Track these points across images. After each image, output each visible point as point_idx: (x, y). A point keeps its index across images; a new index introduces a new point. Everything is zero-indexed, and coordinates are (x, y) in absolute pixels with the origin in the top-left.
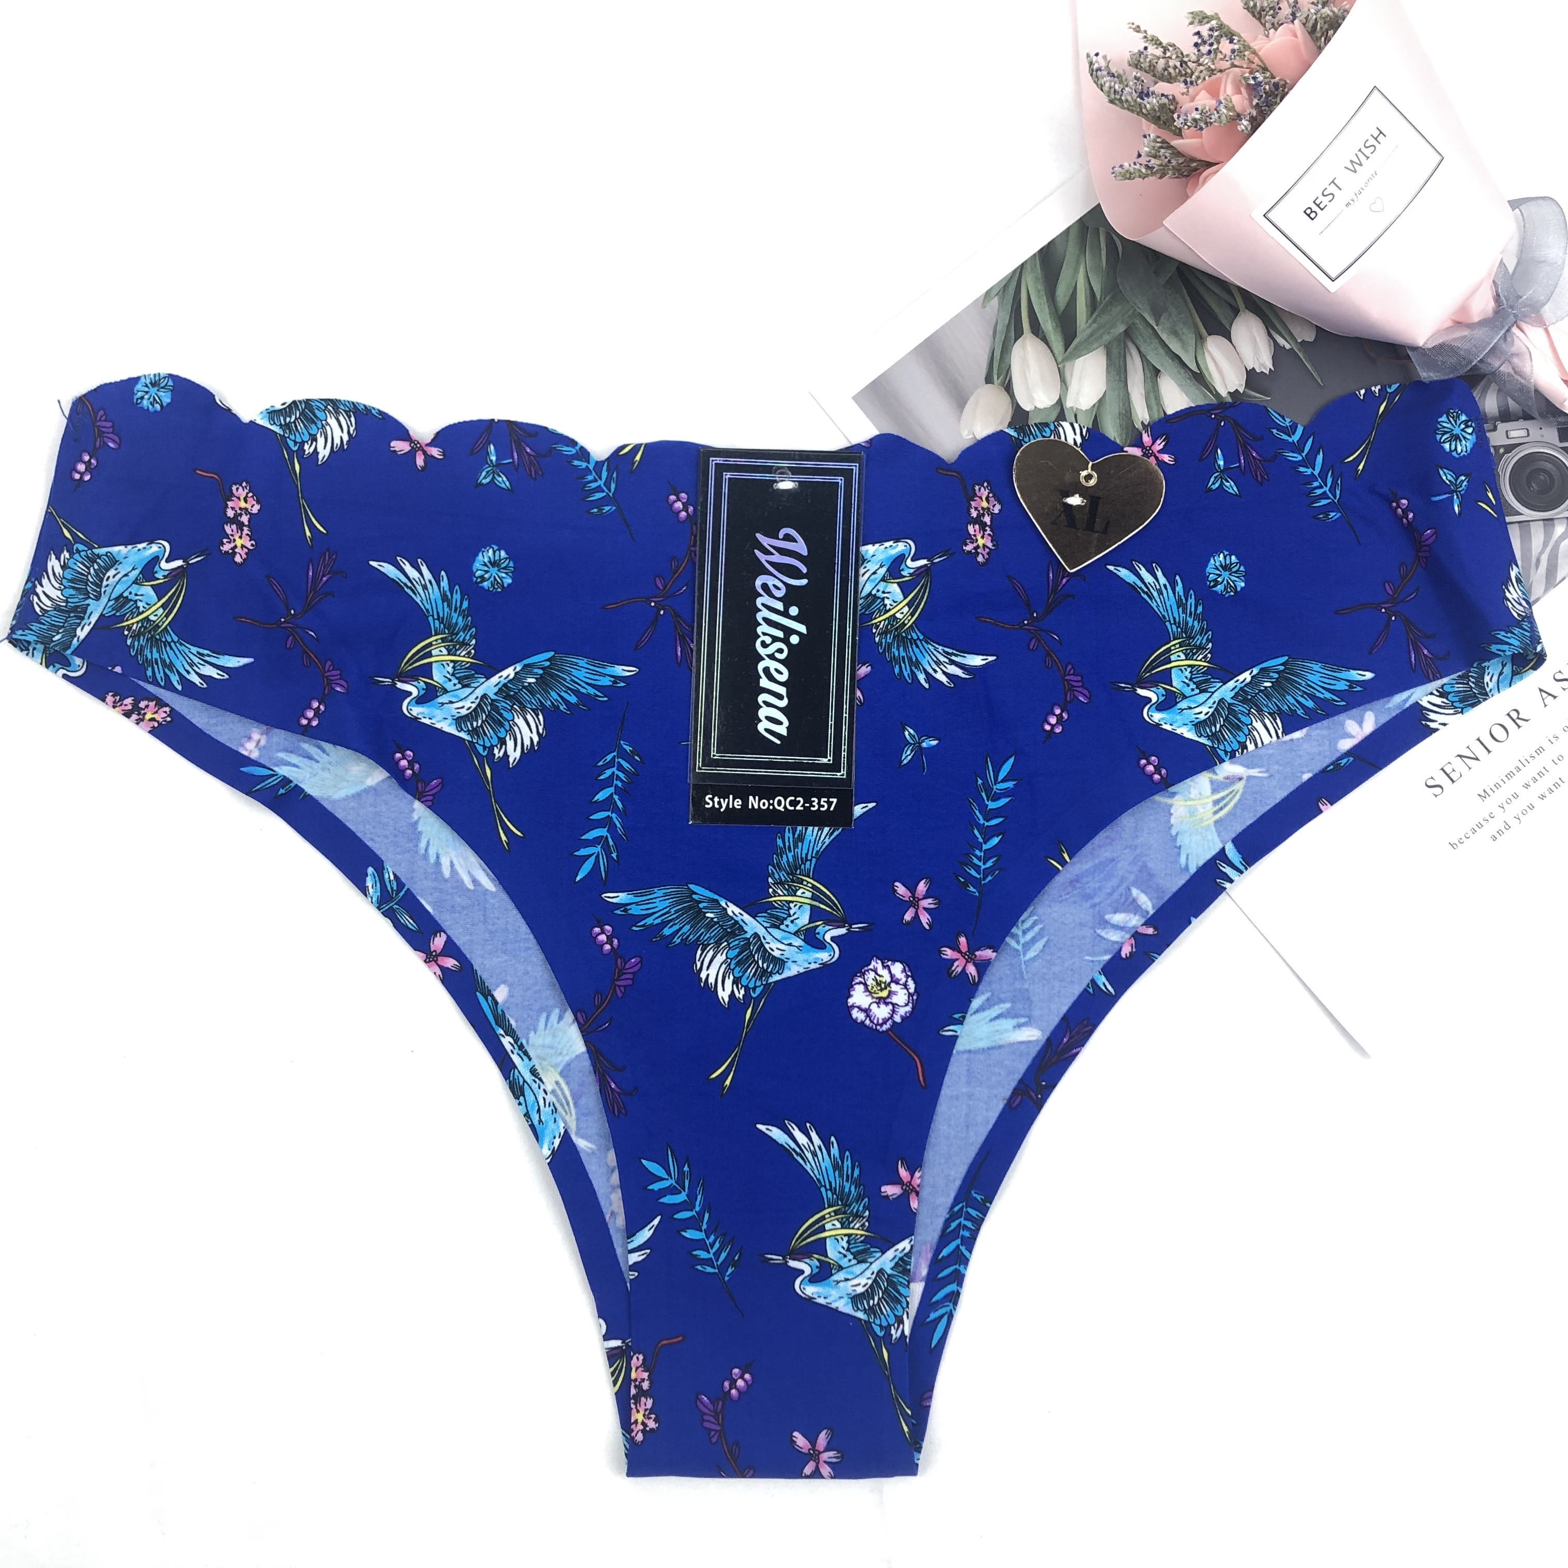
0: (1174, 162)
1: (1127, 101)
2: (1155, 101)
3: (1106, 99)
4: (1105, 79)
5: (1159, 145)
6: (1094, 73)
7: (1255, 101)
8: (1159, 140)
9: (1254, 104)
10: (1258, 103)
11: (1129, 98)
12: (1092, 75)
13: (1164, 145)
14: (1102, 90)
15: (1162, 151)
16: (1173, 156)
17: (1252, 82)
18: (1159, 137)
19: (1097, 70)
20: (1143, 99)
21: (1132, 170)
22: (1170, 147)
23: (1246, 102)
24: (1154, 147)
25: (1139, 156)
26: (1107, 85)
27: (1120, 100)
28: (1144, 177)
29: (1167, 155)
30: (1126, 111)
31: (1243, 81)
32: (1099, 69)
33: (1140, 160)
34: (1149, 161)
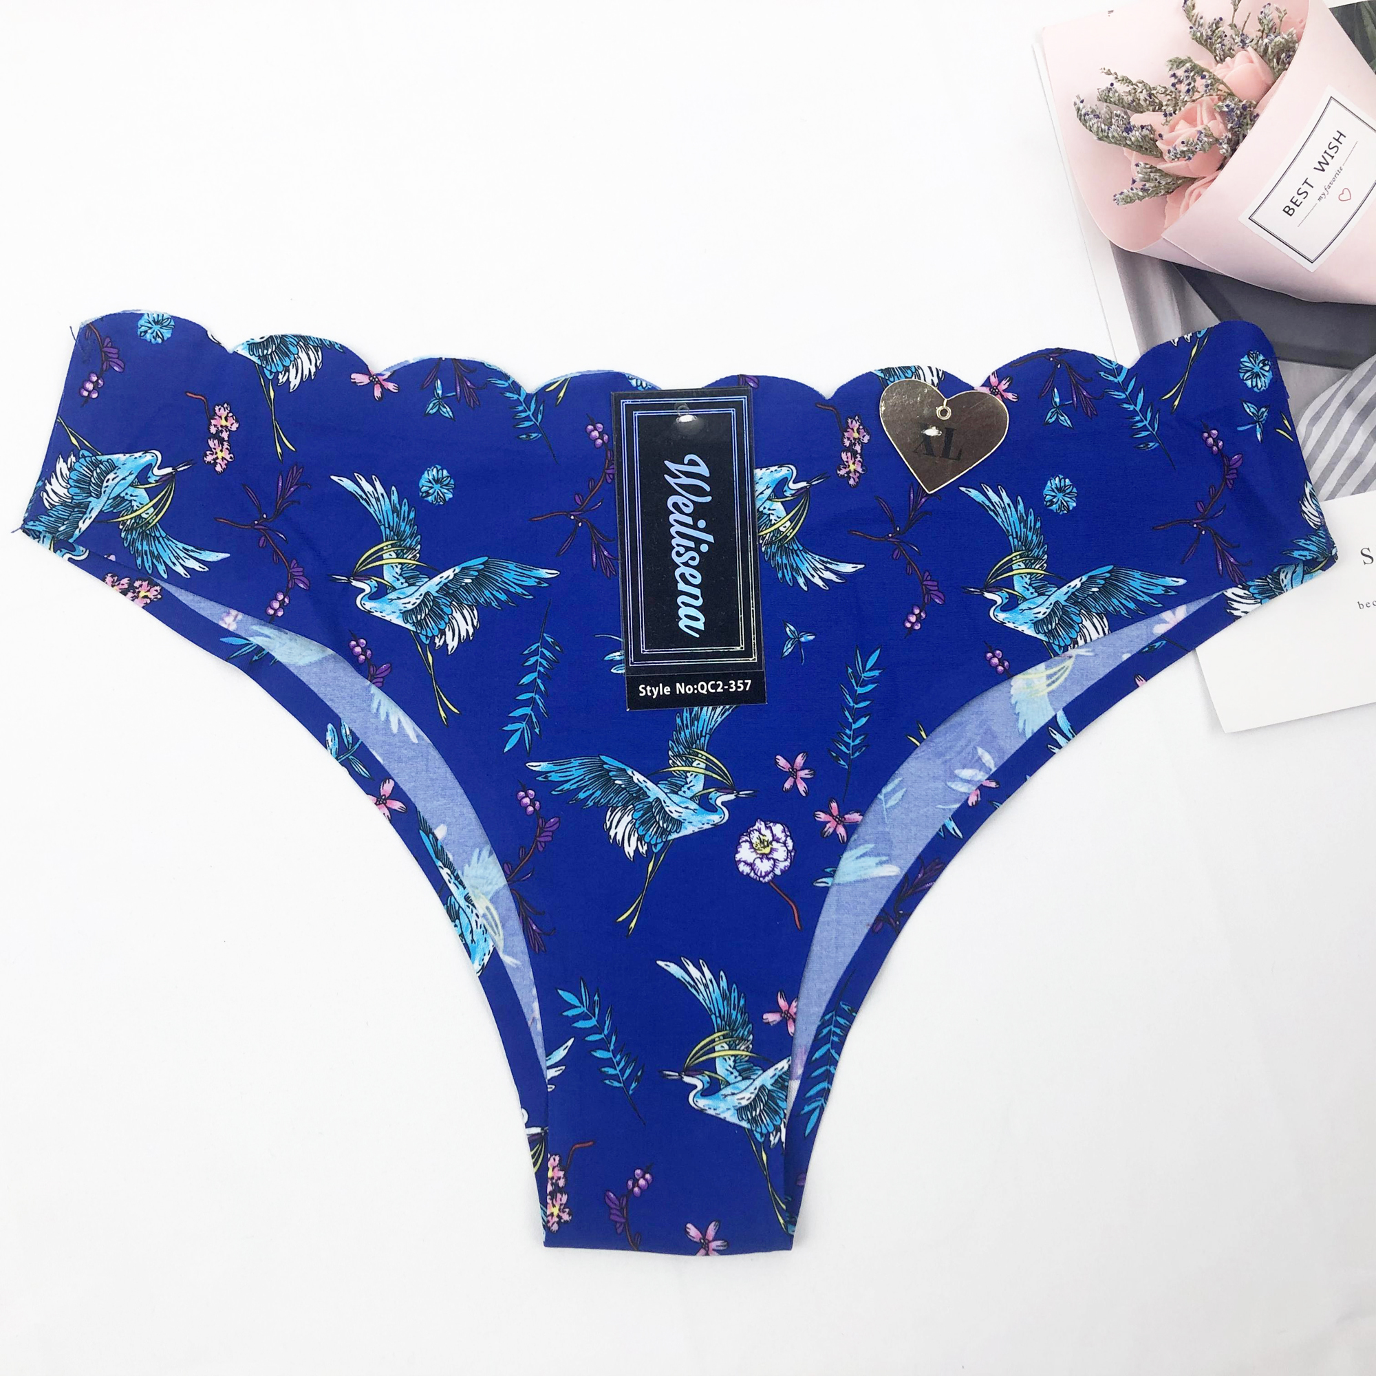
0: (1164, 183)
1: (1113, 137)
2: (1137, 133)
3: (1096, 138)
4: (1093, 122)
5: (1149, 170)
6: (1083, 117)
7: (1230, 125)
8: (1148, 166)
9: (1229, 128)
10: (1231, 127)
11: (1116, 135)
12: (1080, 119)
13: (1153, 170)
14: (1091, 131)
15: (1152, 175)
16: (1162, 177)
17: (1226, 109)
18: (1147, 164)
19: (1085, 115)
20: (1128, 134)
21: (1131, 195)
22: (1158, 171)
23: (1221, 126)
24: (1146, 173)
25: (1134, 182)
26: (1095, 126)
27: (1107, 137)
28: (1140, 199)
29: (1157, 177)
30: (1114, 145)
31: (1218, 109)
32: (1086, 114)
33: (1134, 186)
34: (1145, 185)
